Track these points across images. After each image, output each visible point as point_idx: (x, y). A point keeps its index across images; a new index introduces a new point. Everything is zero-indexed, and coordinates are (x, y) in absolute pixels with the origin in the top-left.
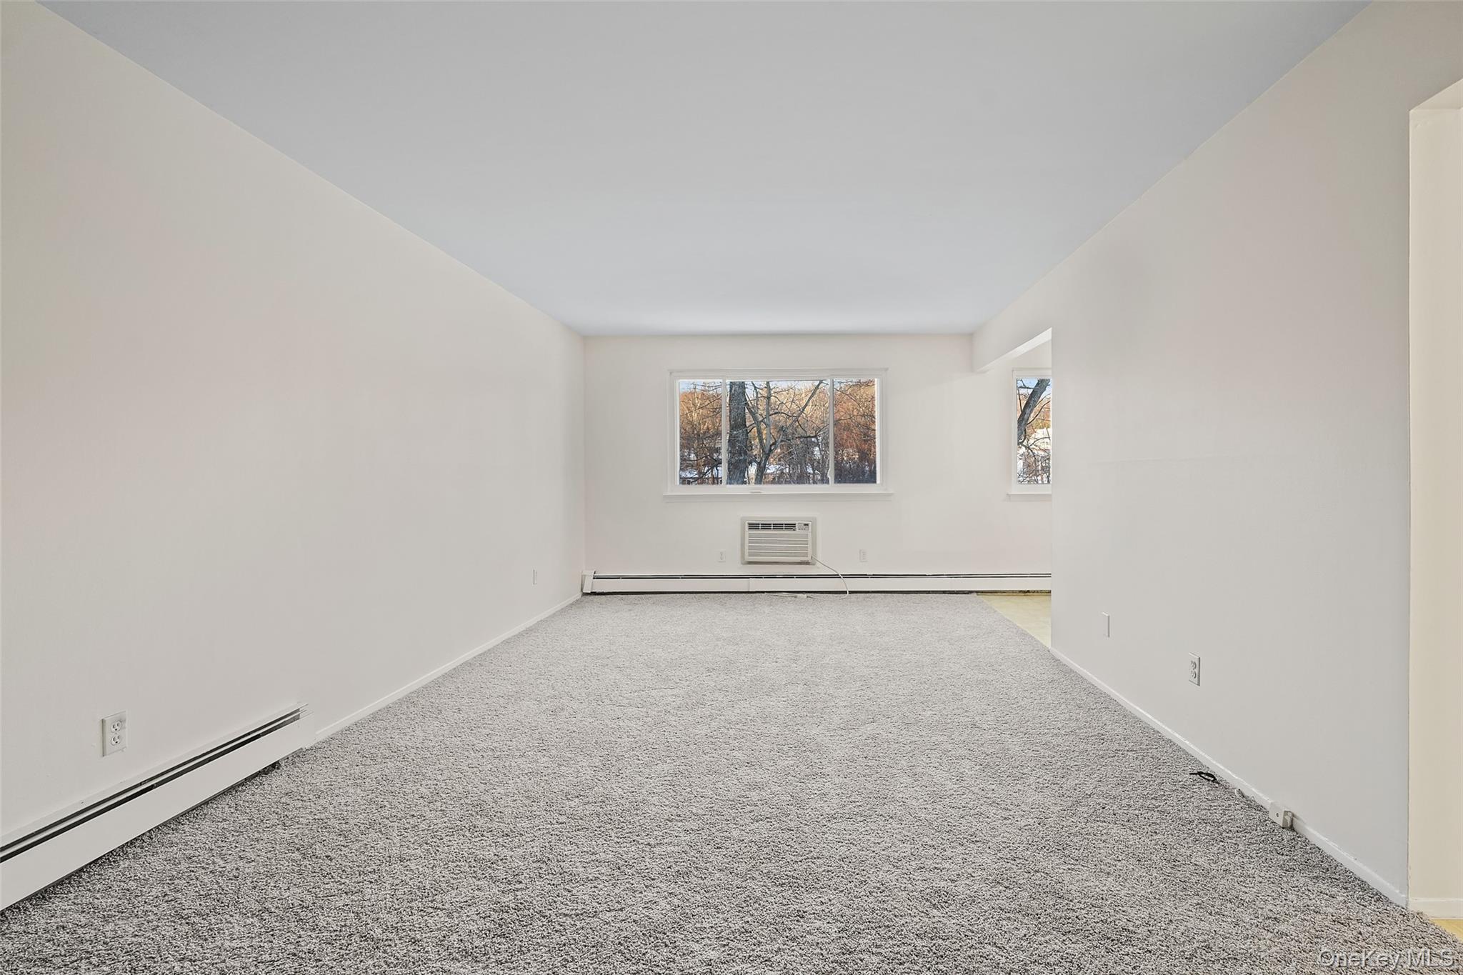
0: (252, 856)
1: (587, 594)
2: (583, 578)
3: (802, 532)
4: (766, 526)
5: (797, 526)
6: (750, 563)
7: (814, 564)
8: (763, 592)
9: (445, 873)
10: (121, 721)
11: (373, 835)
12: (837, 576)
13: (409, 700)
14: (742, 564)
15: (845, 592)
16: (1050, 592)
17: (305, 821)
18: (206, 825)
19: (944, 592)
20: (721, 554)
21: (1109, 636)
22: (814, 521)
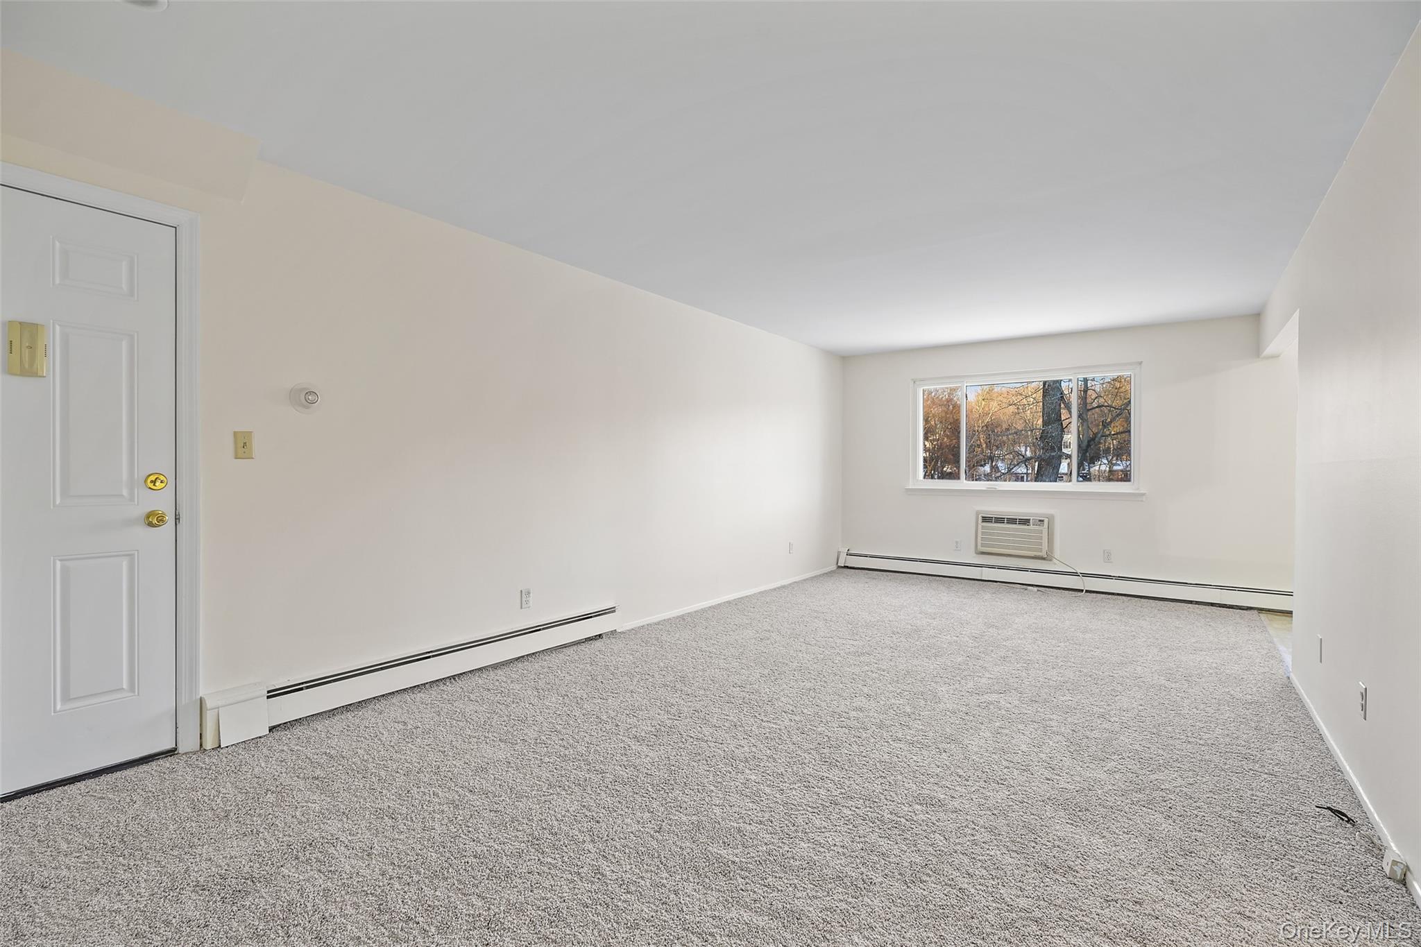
0: (572, 673)
1: (842, 567)
2: (839, 553)
3: (1037, 528)
4: (999, 520)
5: (1031, 521)
6: (983, 553)
7: (1051, 560)
8: (996, 582)
9: (648, 703)
10: (529, 593)
11: (626, 678)
12: (1075, 574)
13: (682, 617)
14: (976, 553)
15: (1082, 591)
16: (1291, 613)
17: (600, 664)
18: (561, 656)
19: (1212, 604)
20: (957, 542)
21: (1321, 661)
22: (1051, 519)
